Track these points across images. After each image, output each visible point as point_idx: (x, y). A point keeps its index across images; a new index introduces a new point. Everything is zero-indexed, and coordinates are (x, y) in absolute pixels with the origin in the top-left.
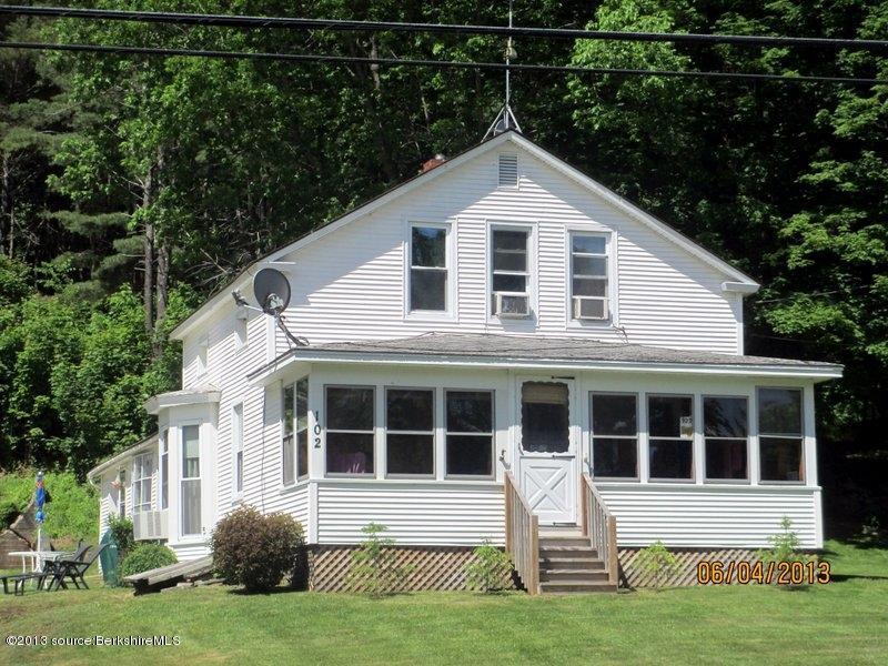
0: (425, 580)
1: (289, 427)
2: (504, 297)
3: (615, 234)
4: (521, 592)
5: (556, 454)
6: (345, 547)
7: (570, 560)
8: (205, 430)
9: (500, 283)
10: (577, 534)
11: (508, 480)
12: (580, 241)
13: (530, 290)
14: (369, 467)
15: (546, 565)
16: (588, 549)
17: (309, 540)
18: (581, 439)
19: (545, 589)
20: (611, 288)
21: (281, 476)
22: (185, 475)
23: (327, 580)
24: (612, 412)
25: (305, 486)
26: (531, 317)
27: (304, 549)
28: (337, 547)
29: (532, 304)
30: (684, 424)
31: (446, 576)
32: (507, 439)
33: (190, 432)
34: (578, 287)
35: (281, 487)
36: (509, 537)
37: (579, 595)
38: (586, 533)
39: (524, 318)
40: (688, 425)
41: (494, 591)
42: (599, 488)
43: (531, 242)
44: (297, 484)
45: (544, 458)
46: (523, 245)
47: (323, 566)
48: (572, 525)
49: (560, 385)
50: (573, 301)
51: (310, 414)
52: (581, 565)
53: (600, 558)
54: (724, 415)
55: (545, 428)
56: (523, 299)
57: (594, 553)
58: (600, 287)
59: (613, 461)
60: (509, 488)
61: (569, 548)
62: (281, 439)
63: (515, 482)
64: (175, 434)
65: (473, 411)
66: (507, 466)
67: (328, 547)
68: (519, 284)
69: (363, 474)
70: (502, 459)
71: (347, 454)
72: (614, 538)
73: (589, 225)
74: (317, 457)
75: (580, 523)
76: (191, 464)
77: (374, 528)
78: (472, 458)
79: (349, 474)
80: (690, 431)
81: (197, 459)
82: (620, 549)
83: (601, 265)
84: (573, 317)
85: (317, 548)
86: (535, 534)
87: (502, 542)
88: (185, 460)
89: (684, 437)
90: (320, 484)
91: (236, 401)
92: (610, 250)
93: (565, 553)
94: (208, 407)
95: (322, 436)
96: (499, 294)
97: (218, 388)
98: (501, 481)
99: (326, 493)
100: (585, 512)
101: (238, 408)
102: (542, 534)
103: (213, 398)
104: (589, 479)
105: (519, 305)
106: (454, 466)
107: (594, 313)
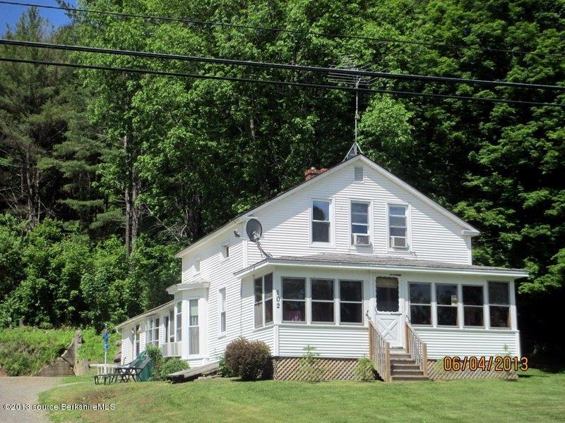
0: (330, 375)
1: (258, 299)
2: (358, 236)
3: (410, 206)
4: (379, 381)
5: (392, 312)
6: (292, 358)
7: (403, 365)
8: (201, 301)
9: (355, 229)
10: (403, 352)
11: (371, 325)
12: (393, 209)
13: (370, 233)
14: (303, 318)
15: (393, 367)
16: (410, 360)
17: (274, 353)
18: (404, 305)
19: (394, 379)
20: (409, 233)
21: (253, 323)
22: (191, 324)
23: (283, 374)
24: (419, 292)
25: (272, 327)
26: (370, 246)
27: (270, 359)
28: (288, 358)
29: (371, 240)
30: (453, 298)
31: (341, 373)
32: (369, 304)
33: (194, 303)
34: (393, 232)
35: (254, 328)
36: (372, 353)
37: (413, 382)
38: (408, 352)
39: (367, 247)
40: (455, 299)
41: (364, 380)
42: (416, 330)
43: (370, 209)
44: (264, 326)
45: (387, 315)
46: (366, 211)
47: (281, 367)
48: (401, 348)
49: (394, 279)
50: (390, 238)
51: (274, 292)
52: (408, 368)
53: (416, 364)
54: (472, 295)
55: (387, 300)
56: (367, 237)
57: (414, 362)
58: (403, 232)
59: (420, 317)
60: (372, 329)
61: (402, 359)
62: (253, 304)
63: (375, 326)
64: (185, 304)
65: (352, 291)
66: (370, 318)
67: (284, 358)
68: (364, 229)
69: (300, 321)
70: (367, 315)
71: (293, 312)
72: (425, 355)
73: (397, 201)
74: (278, 312)
75: (404, 347)
76: (194, 319)
77: (309, 349)
78: (352, 314)
79: (293, 321)
80: (456, 302)
81: (197, 317)
82: (429, 360)
83: (403, 221)
84: (390, 246)
85: (278, 358)
86: (388, 352)
87: (368, 356)
88: (191, 317)
89: (453, 305)
90: (280, 326)
91: (222, 287)
92: (408, 214)
93: (400, 362)
94: (202, 290)
95: (281, 303)
96: (355, 234)
97: (207, 280)
98: (366, 325)
99: (283, 330)
100: (408, 341)
101: (223, 291)
102: (391, 352)
103: (206, 286)
104: (409, 325)
105: (365, 240)
106: (344, 318)
107: (401, 244)
